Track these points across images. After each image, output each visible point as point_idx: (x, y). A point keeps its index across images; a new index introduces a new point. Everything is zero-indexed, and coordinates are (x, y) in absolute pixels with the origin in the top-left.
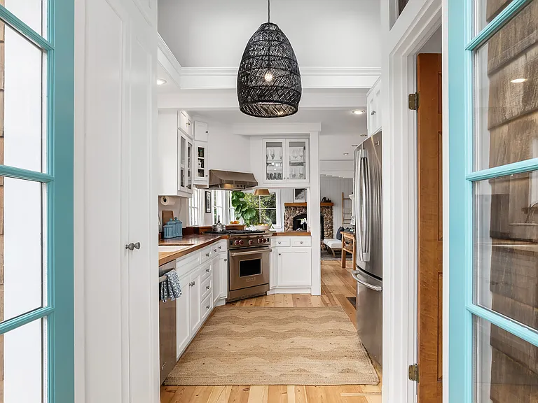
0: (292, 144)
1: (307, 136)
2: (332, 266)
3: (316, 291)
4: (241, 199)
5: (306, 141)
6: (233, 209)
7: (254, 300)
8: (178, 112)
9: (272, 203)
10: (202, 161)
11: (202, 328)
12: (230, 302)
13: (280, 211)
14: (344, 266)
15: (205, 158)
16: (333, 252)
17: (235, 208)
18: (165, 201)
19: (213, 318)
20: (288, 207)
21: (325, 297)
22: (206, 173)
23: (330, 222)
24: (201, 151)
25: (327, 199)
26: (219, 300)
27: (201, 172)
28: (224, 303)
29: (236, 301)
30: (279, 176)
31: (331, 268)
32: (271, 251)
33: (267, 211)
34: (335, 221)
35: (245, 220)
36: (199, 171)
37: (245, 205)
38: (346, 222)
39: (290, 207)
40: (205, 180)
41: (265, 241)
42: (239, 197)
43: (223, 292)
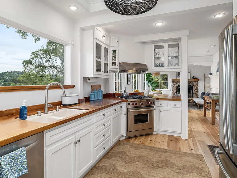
0: (170, 46)
1: (180, 39)
2: (197, 114)
3: (185, 136)
4: (151, 78)
5: (179, 43)
6: (146, 82)
7: (143, 137)
8: (93, 28)
9: (166, 79)
10: (115, 57)
11: (100, 160)
12: (128, 138)
13: (170, 83)
14: (205, 115)
15: (117, 56)
16: (198, 106)
17: (148, 81)
18: (89, 80)
19: (112, 151)
20: (174, 81)
21: (190, 141)
22: (117, 64)
23: (197, 89)
24: (114, 52)
25: (195, 77)
26: (121, 137)
27: (114, 64)
28: (124, 138)
29: (132, 138)
30: (162, 65)
31: (196, 116)
32: (155, 109)
33: (163, 83)
34: (199, 88)
35: (152, 87)
36: (113, 63)
37: (152, 80)
38: (206, 89)
39: (175, 81)
40: (117, 68)
41: (151, 103)
42: (149, 76)
43: (123, 132)
